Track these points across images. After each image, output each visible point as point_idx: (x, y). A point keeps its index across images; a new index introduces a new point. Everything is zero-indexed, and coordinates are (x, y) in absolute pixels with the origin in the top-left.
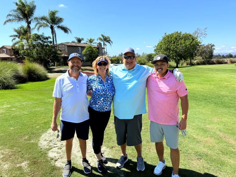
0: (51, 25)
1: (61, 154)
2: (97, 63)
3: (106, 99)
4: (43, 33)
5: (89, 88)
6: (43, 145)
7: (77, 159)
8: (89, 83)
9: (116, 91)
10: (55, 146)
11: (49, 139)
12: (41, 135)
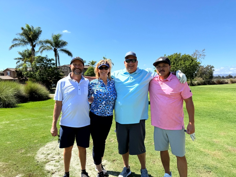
0: (55, 49)
1: (59, 167)
2: (98, 67)
3: (108, 103)
4: (47, 56)
5: (91, 93)
6: (40, 158)
7: (76, 172)
8: (90, 87)
9: (118, 95)
10: (53, 159)
11: (47, 152)
12: (39, 149)
